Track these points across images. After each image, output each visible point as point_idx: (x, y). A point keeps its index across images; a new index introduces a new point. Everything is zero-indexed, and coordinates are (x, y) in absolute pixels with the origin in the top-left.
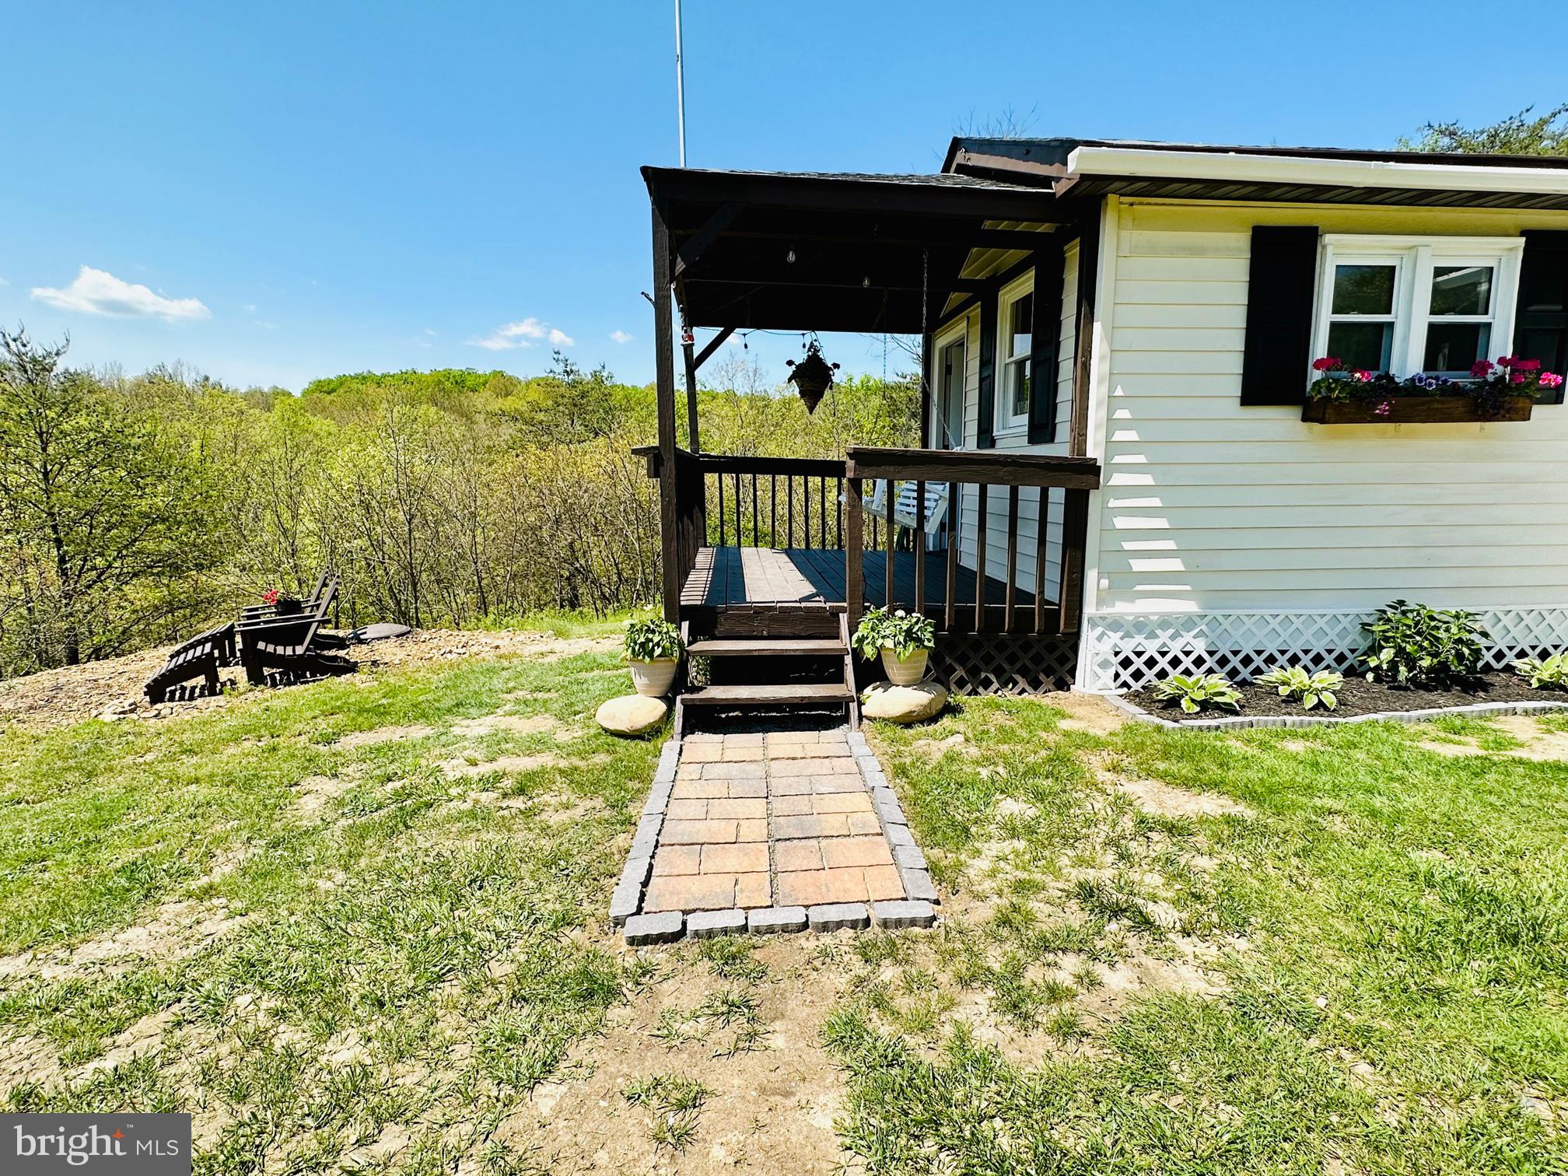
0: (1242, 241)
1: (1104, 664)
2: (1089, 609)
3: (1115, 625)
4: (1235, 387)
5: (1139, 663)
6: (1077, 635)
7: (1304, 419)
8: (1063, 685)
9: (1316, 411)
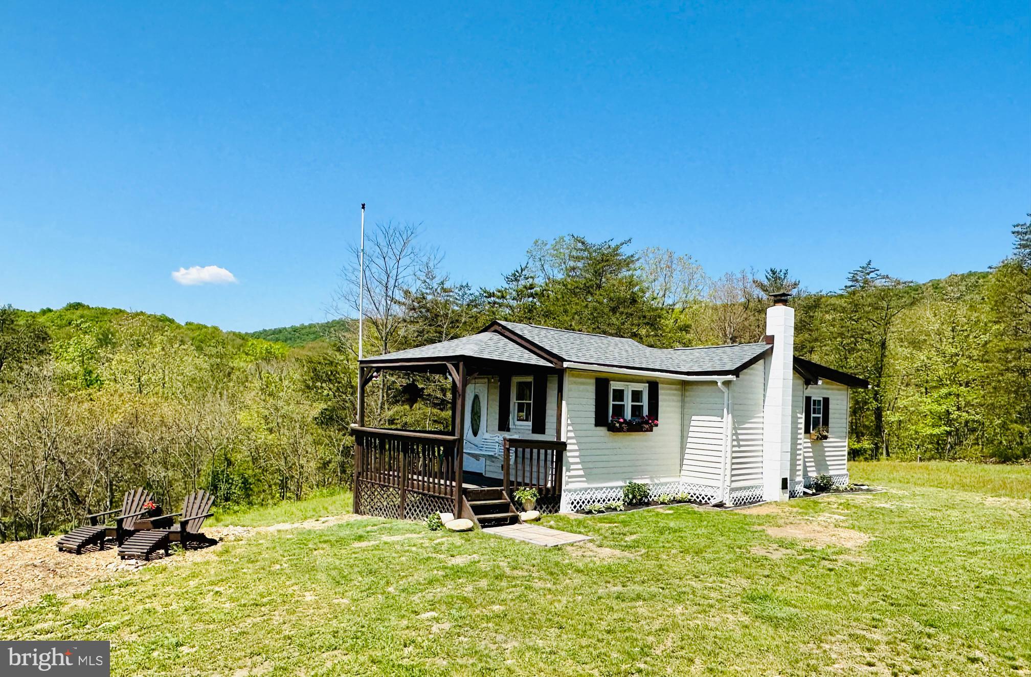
0: (593, 381)
1: (568, 503)
2: (563, 487)
3: (570, 491)
4: (593, 421)
5: (575, 503)
6: (560, 496)
7: (608, 430)
8: (557, 511)
9: (612, 429)
